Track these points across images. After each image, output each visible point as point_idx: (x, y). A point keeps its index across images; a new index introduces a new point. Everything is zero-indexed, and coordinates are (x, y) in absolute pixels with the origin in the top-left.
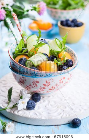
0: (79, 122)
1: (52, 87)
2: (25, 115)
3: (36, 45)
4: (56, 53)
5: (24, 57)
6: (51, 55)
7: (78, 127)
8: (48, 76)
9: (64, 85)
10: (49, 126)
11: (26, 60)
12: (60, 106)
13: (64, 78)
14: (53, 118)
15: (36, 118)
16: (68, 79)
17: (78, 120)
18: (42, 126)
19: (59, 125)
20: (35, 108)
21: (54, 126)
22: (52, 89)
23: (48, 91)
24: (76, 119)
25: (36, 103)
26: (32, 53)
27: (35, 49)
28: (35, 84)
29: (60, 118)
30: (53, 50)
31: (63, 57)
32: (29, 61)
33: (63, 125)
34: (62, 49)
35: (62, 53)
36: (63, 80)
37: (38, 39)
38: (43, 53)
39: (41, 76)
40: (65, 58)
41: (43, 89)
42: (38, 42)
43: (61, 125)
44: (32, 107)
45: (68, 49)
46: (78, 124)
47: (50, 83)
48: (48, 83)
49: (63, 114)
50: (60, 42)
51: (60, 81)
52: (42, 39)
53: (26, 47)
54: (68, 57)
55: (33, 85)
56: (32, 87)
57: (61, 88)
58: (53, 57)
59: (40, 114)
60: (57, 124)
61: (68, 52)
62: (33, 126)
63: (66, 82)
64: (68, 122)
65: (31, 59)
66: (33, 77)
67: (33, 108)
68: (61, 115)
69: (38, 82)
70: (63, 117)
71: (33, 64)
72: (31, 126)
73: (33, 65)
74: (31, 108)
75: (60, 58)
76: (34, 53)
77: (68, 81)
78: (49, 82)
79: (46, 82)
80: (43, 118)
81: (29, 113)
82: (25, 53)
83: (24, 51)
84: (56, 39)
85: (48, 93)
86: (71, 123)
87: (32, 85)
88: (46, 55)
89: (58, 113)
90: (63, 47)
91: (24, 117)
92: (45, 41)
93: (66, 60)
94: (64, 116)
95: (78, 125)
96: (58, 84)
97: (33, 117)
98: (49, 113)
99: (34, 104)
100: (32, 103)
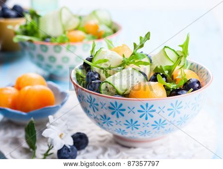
31: (181, 77)
99: (73, 151)
100: (68, 149)
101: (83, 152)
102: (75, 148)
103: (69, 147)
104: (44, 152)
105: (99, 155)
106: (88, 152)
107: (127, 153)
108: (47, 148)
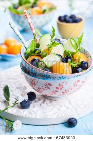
0: (75, 122)
1: (66, 91)
2: (19, 114)
3: (49, 44)
4: (71, 54)
5: (36, 58)
6: (65, 56)
7: (74, 126)
8: (61, 78)
9: (78, 89)
10: (44, 125)
11: (39, 61)
12: (56, 105)
13: (78, 81)
14: (49, 117)
15: (31, 117)
16: (83, 82)
17: (74, 120)
18: (37, 125)
19: (55, 125)
20: (30, 107)
21: (49, 125)
22: (65, 92)
23: (60, 95)
24: (72, 118)
25: (31, 102)
26: (45, 53)
27: (48, 49)
28: (47, 87)
29: (56, 118)
30: (67, 50)
31: (78, 58)
32: (42, 62)
33: (59, 124)
34: (77, 50)
35: (77, 54)
36: (77, 83)
37: (52, 39)
38: (57, 54)
39: (54, 78)
40: (80, 60)
41: (55, 92)
42: (52, 41)
43: (56, 125)
44: (27, 105)
45: (84, 50)
46: (74, 123)
47: (63, 86)
48: (61, 86)
49: (59, 113)
50: (75, 42)
51: (74, 84)
52: (56, 38)
53: (39, 47)
54: (83, 59)
55: (46, 87)
56: (44, 90)
57: (75, 91)
58: (67, 58)
59: (35, 113)
60: (52, 124)
61: (84, 53)
62: (28, 125)
63: (80, 85)
64: (64, 122)
65: (44, 60)
66: (45, 79)
67: (27, 107)
68: (57, 114)
69: (50, 85)
70: (58, 116)
71: (45, 65)
72: (26, 125)
73: (46, 67)
74: (25, 106)
75: (75, 60)
76: (47, 53)
77: (83, 84)
78: (62, 84)
79: (59, 85)
80: (38, 117)
81: (24, 112)
82: (38, 53)
83: (37, 52)
84: (71, 39)
85: (60, 96)
86: (66, 123)
87: (44, 87)
88: (60, 55)
89: (54, 112)
90: (78, 48)
91: (19, 116)
92: (60, 41)
93: (81, 61)
94: (60, 115)
95: (74, 125)
96: (72, 87)
97: (27, 116)
98: (44, 112)
99: (28, 103)
100: (26, 102)
101: (33, 102)
102: (29, 101)
103: (27, 101)
104: (14, 102)
105: (42, 103)
106: (36, 102)
107: (56, 102)
108: (15, 100)
